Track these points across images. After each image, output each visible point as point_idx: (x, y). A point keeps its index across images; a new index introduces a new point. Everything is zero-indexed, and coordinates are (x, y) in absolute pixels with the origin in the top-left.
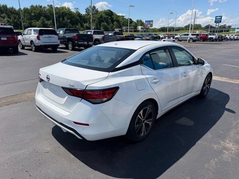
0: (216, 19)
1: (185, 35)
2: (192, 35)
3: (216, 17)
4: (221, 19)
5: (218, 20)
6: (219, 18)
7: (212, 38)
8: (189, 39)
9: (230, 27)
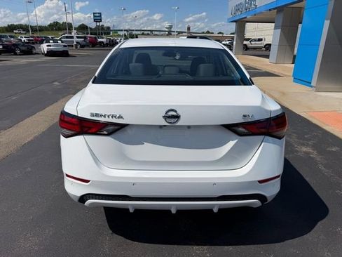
0: (94, 16)
1: (67, 37)
2: (78, 37)
3: (94, 14)
4: (100, 16)
5: (98, 18)
6: (97, 15)
7: (102, 42)
8: (75, 43)
9: (108, 28)
